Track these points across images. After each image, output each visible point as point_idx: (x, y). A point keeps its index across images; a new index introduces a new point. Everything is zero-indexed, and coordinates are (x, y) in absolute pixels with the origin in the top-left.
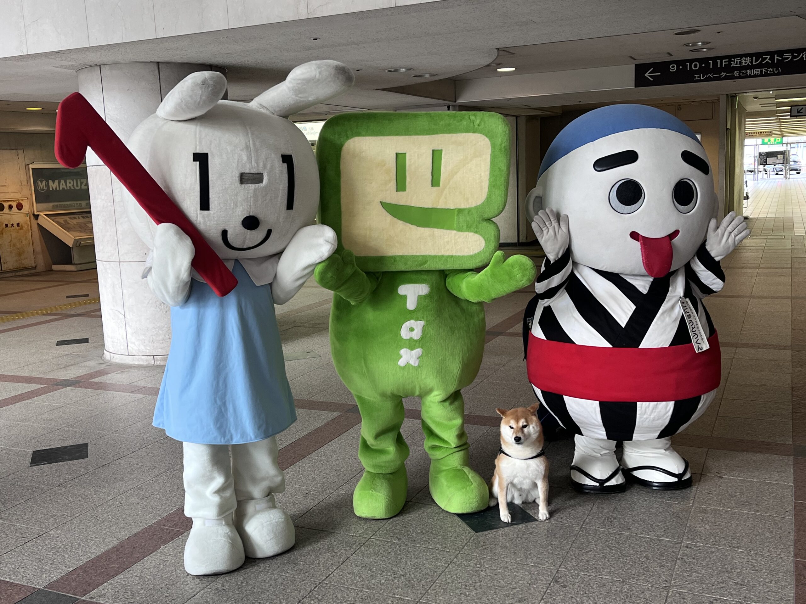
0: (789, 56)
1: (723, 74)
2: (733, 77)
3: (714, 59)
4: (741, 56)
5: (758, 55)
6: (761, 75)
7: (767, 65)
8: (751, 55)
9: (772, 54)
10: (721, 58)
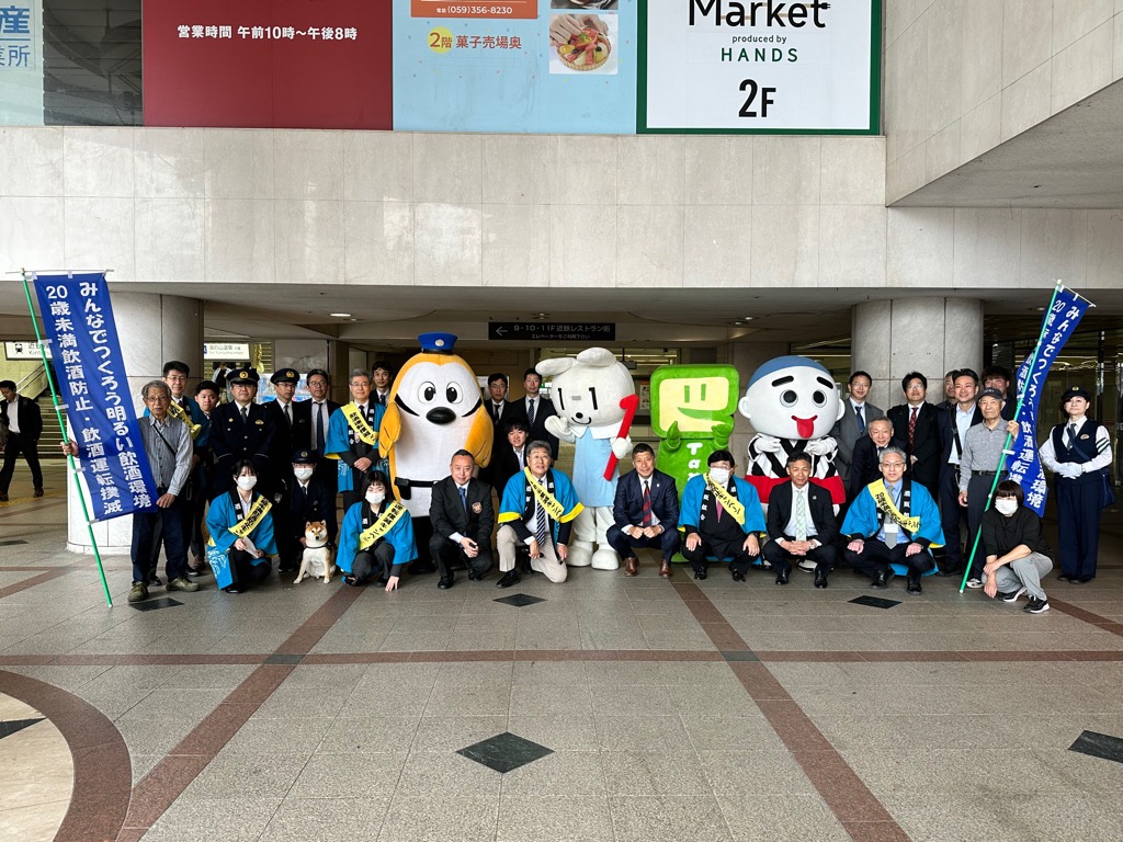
0: (594, 328)
1: (552, 336)
2: (558, 339)
3: (546, 324)
4: (564, 324)
5: (575, 325)
6: (577, 339)
7: (580, 333)
8: (570, 324)
9: (584, 325)
10: (550, 324)
